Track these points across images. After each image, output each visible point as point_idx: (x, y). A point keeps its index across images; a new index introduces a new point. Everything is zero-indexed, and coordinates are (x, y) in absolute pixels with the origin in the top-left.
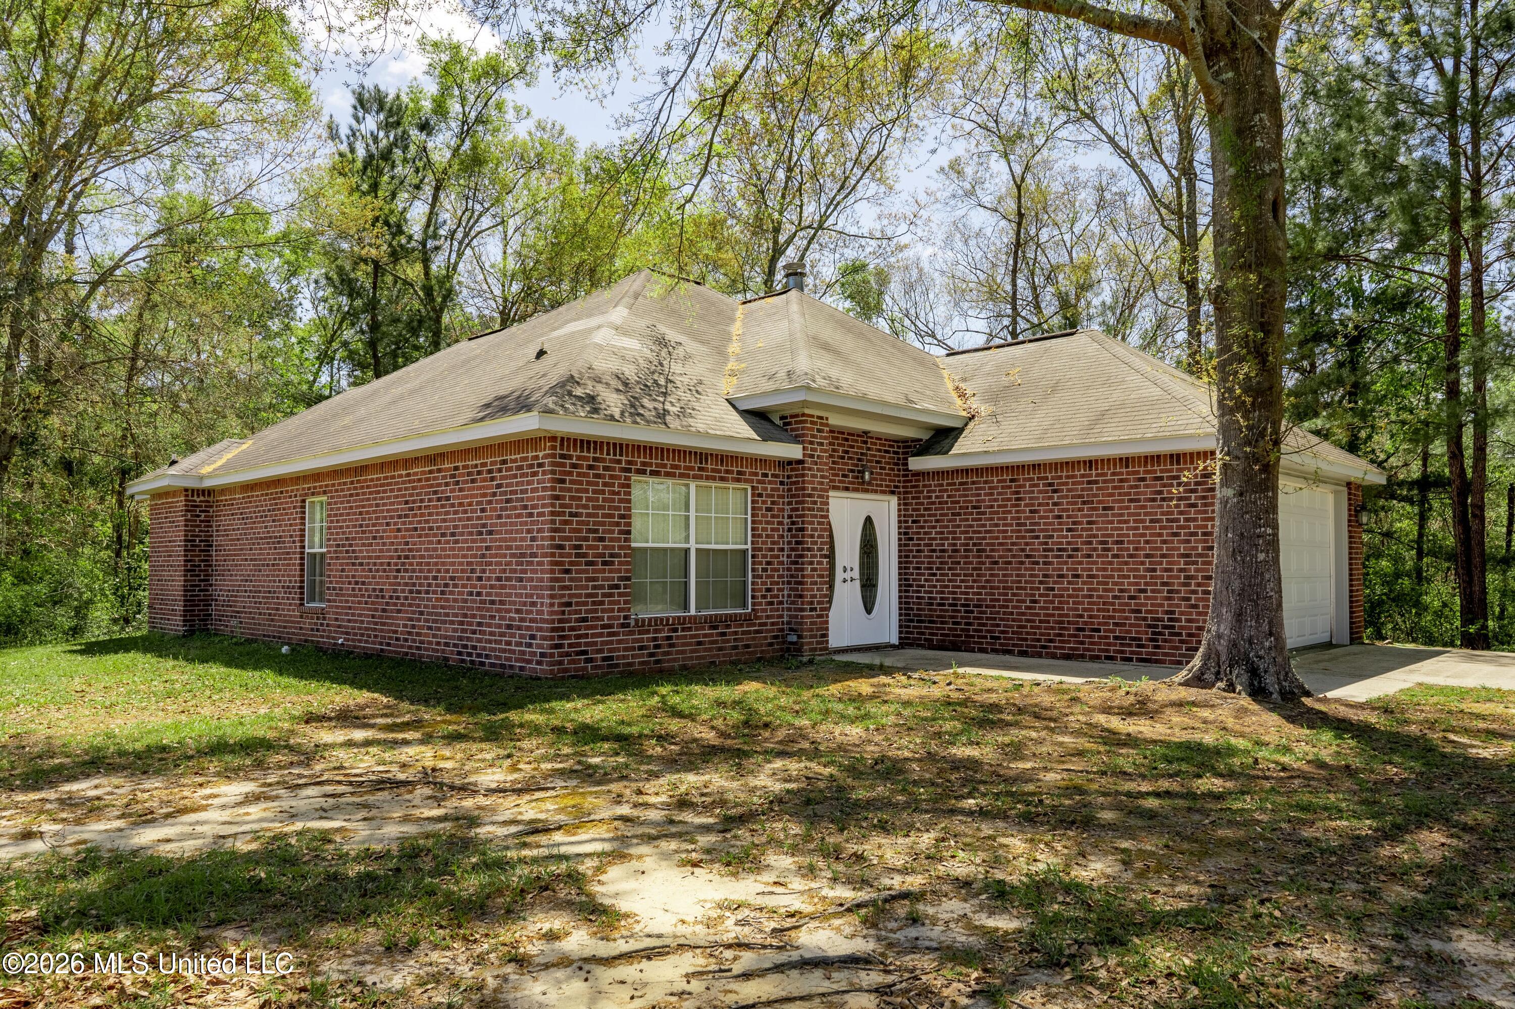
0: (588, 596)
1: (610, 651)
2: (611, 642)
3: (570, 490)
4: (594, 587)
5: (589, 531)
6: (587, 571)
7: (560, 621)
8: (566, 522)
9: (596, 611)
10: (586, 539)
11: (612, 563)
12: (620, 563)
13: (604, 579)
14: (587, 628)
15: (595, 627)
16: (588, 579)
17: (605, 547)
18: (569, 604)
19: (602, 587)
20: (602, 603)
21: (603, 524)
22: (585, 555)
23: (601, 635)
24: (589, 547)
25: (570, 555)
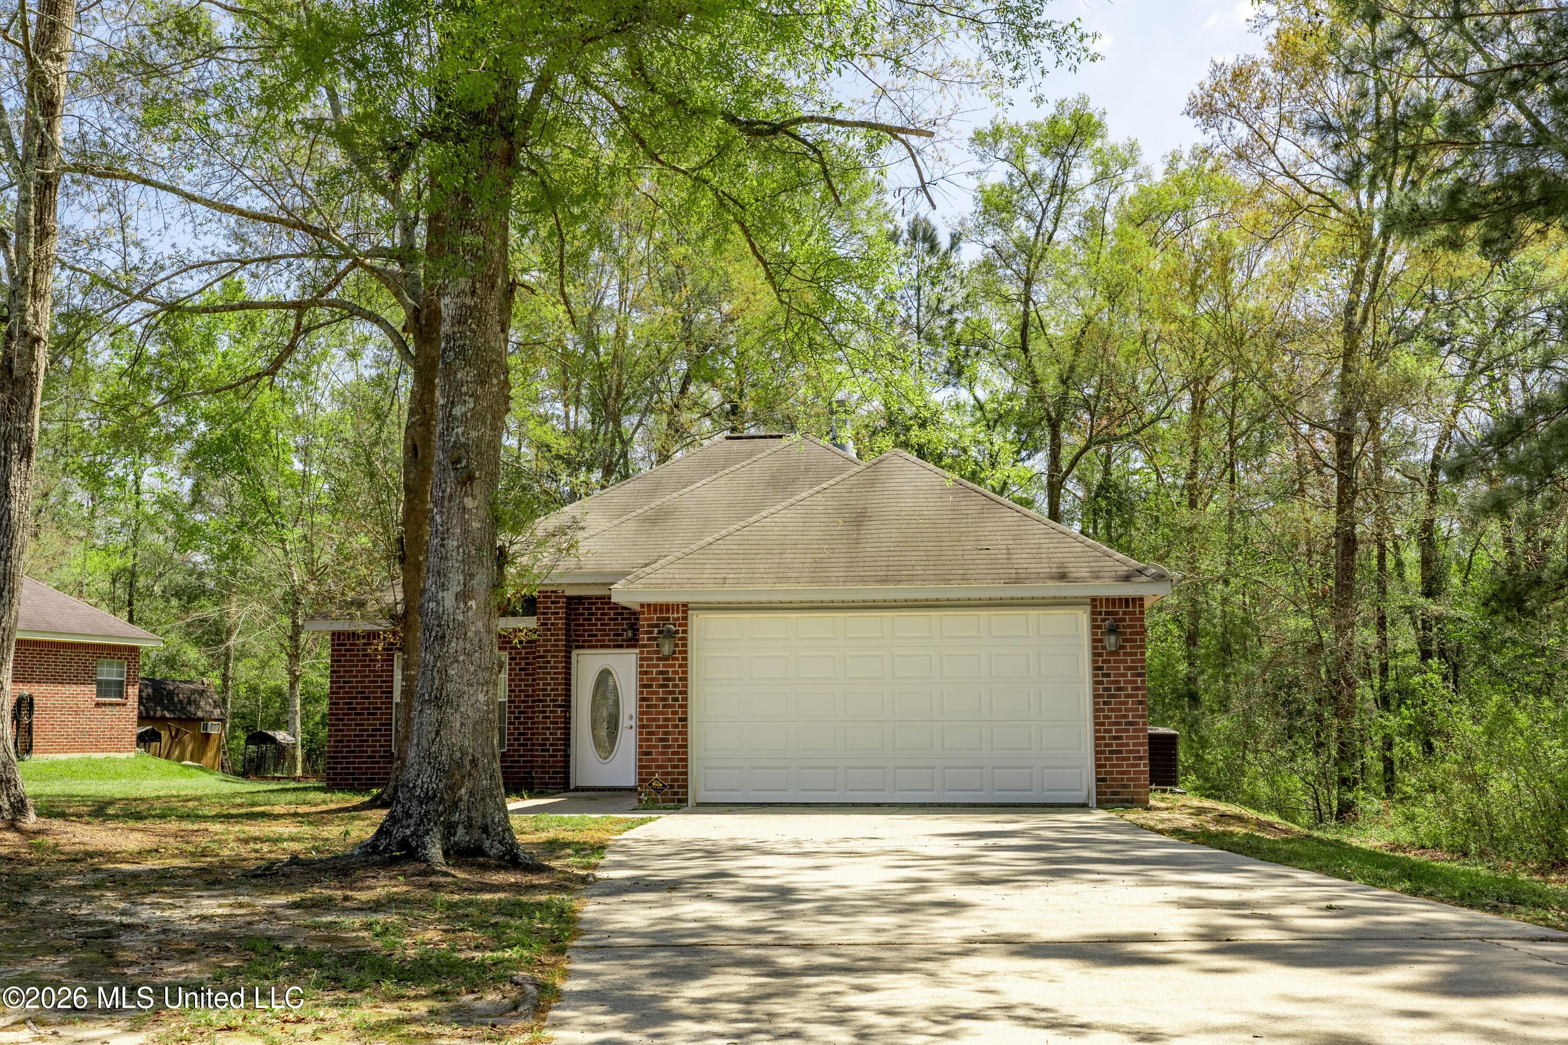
0: (355, 736)
1: (372, 774)
2: (374, 768)
3: (344, 666)
4: (361, 730)
5: (358, 693)
6: (355, 720)
7: (335, 752)
8: (341, 688)
9: (362, 746)
10: (356, 698)
11: (375, 714)
12: (381, 714)
13: (369, 725)
14: (355, 757)
15: (362, 757)
16: (356, 725)
17: (370, 703)
18: (342, 741)
19: (367, 730)
20: (367, 741)
21: (369, 687)
22: (355, 709)
23: (366, 763)
24: (357, 703)
25: (343, 709)
